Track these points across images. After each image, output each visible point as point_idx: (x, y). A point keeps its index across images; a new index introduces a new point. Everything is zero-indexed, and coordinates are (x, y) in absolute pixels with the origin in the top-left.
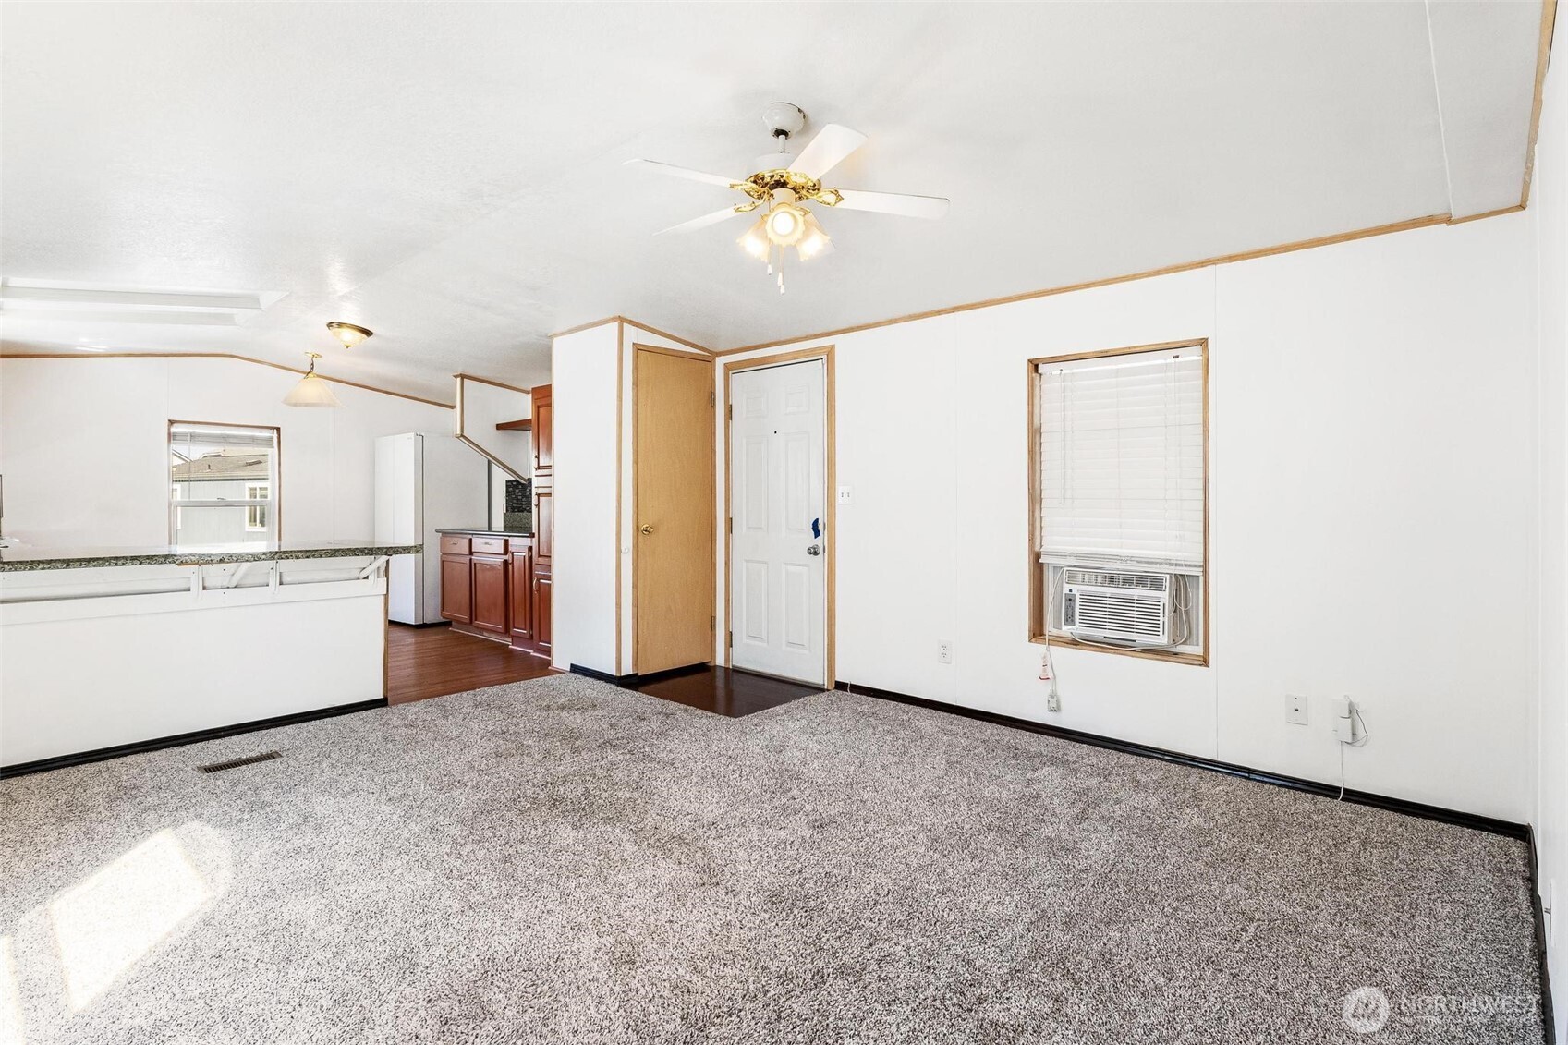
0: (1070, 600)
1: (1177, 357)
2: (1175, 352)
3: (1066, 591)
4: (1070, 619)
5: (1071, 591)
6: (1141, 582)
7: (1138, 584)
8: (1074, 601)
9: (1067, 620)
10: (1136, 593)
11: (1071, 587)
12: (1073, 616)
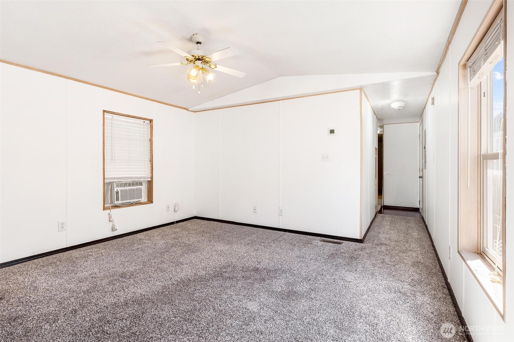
0: (117, 193)
1: (144, 122)
2: (144, 121)
3: (116, 190)
4: (117, 199)
5: (117, 190)
6: (137, 184)
7: (133, 185)
8: (119, 193)
9: (116, 200)
10: (135, 187)
11: (118, 189)
12: (118, 198)
